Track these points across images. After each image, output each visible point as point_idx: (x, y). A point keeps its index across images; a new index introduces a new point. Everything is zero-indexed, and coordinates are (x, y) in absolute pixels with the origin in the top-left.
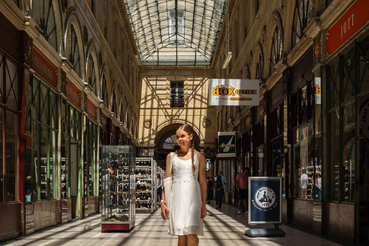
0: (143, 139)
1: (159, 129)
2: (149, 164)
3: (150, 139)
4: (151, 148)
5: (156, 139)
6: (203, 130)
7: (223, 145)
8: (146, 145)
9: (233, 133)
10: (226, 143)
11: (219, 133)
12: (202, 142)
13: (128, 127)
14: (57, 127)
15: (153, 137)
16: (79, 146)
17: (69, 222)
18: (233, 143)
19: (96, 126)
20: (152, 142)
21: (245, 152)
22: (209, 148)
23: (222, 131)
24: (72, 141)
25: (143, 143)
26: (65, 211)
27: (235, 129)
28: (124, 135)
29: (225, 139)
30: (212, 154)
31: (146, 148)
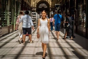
0: (33, 5)
1: (38, 2)
2: (35, 14)
3: (35, 5)
4: (35, 8)
5: (37, 5)
6: (51, 2)
7: (57, 8)
8: (33, 7)
9: (60, 4)
10: (58, 7)
11: (56, 4)
12: (50, 6)
13: (28, 2)
14: (8, 4)
15: (36, 4)
16: (14, 9)
17: (12, 32)
18: (60, 7)
19: (19, 2)
20: (36, 6)
21: (63, 10)
22: (52, 8)
23: (56, 3)
24: (13, 8)
25: (33, 6)
26: (11, 28)
27: (60, 3)
28: (27, 4)
29: (57, 6)
30: (53, 10)
31: (34, 8)
